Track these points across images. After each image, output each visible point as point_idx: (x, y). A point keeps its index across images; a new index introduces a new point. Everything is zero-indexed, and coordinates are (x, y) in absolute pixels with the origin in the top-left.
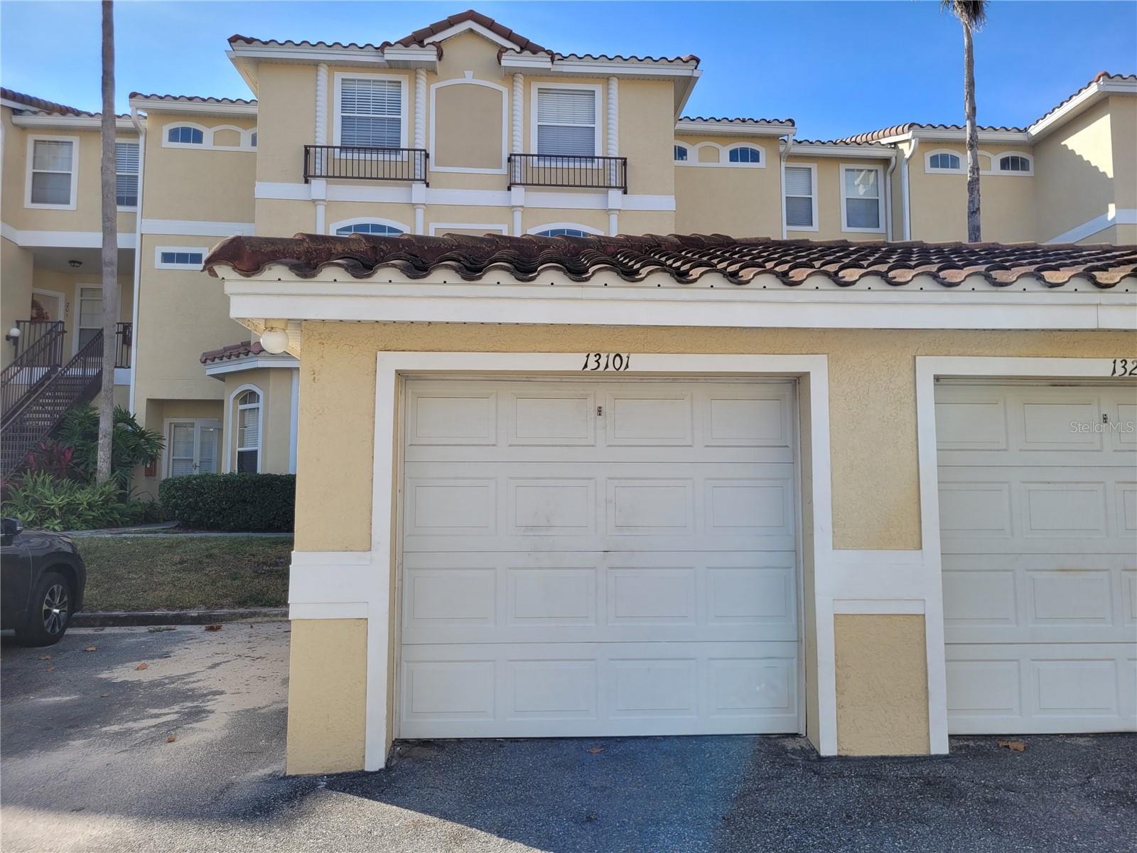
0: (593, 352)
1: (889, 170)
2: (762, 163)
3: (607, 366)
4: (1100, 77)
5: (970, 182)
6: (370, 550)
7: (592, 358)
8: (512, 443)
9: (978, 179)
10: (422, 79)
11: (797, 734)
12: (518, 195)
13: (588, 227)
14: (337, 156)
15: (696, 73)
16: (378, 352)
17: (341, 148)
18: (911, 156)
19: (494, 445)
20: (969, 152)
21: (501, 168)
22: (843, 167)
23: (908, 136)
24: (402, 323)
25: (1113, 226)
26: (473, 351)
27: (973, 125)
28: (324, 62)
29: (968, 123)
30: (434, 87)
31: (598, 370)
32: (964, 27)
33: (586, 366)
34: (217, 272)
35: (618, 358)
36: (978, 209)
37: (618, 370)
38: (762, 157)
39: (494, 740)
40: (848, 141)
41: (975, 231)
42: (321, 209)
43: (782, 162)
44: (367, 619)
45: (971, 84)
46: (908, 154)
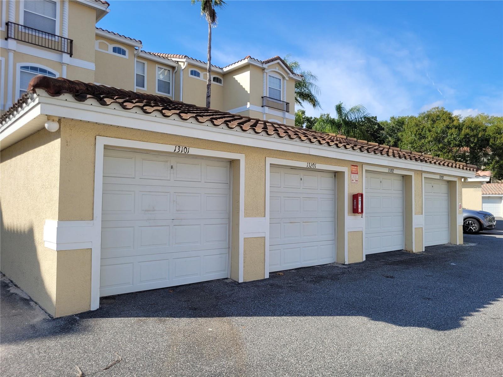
0: (177, 145)
1: (175, 72)
2: (127, 57)
3: (182, 151)
4: (248, 57)
5: (208, 85)
6: (93, 219)
7: (177, 148)
8: (141, 178)
9: (210, 84)
11: (227, 278)
12: (13, 44)
13: (50, 69)
15: (108, 10)
16: (97, 136)
18: (184, 69)
19: (134, 178)
20: (208, 74)
22: (157, 66)
23: (184, 60)
24: (107, 125)
25: (248, 110)
26: (134, 140)
27: (210, 63)
29: (208, 62)
31: (179, 152)
32: (209, 25)
33: (175, 150)
34: (37, 92)
35: (185, 148)
36: (210, 95)
37: (185, 153)
38: (127, 53)
39: (132, 293)
40: (156, 54)
41: (208, 103)
43: (135, 59)
44: (91, 249)
45: (210, 48)
46: (183, 68)
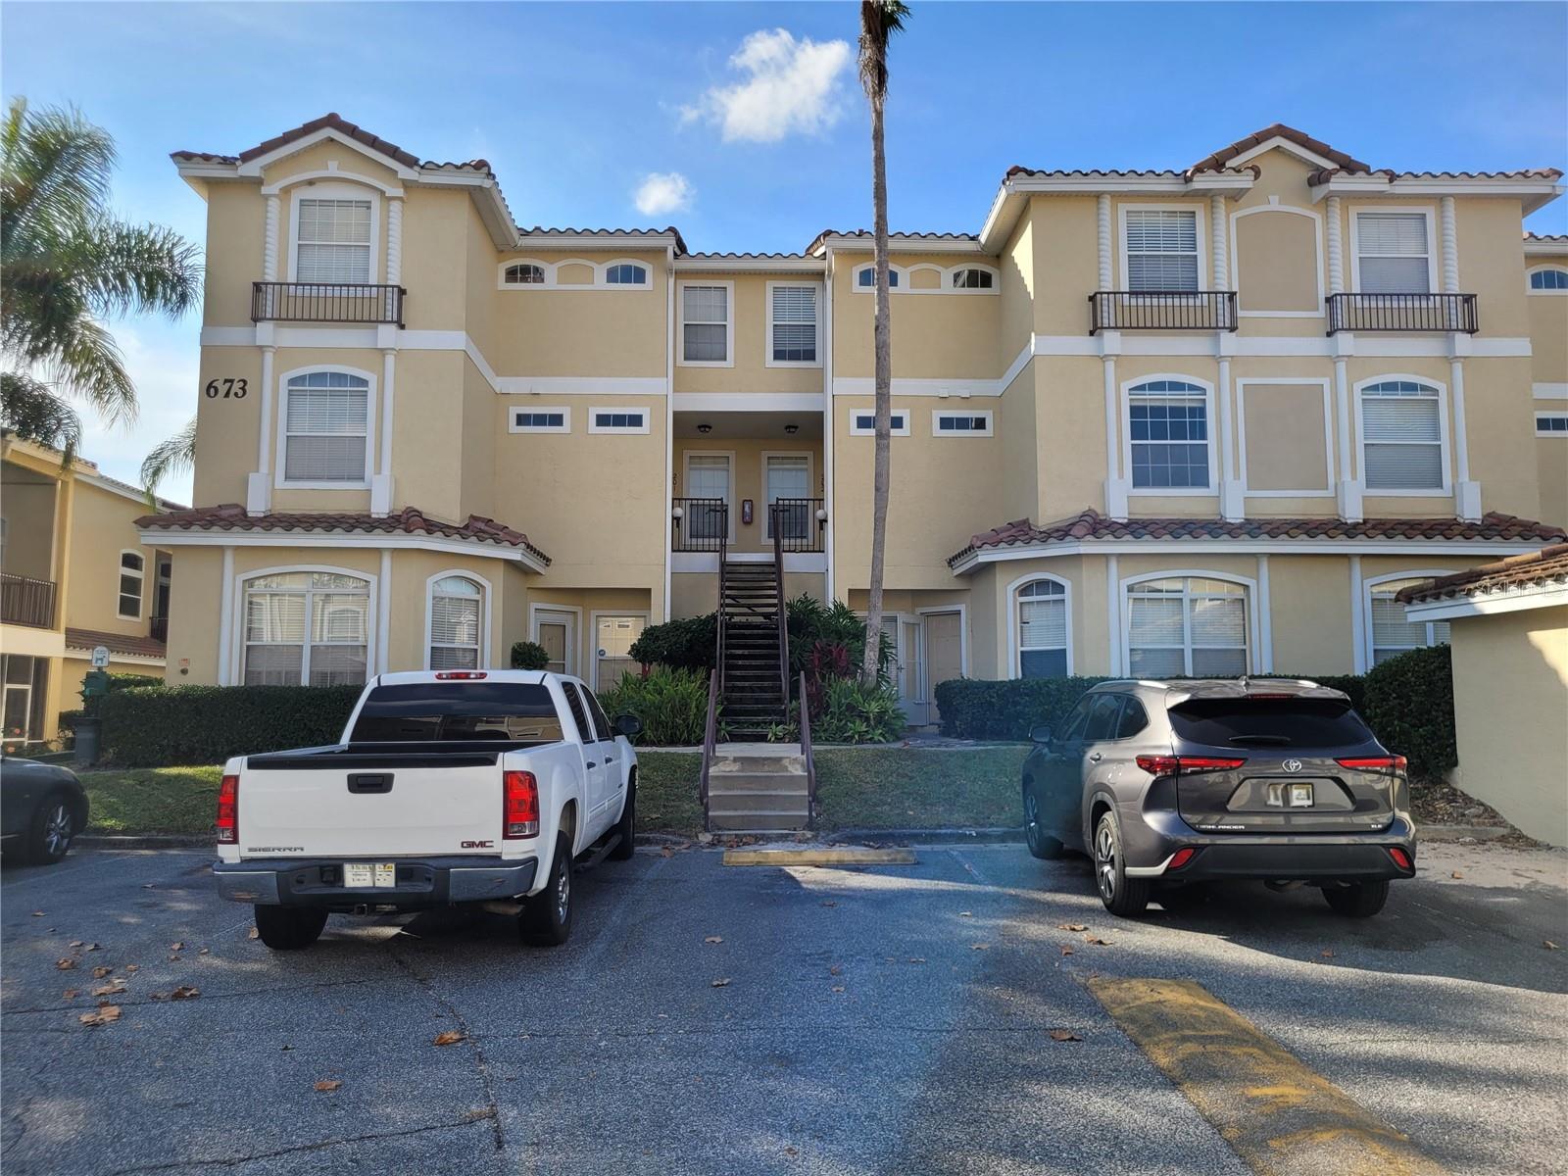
10: (1221, 206)
12: (1346, 342)
13: (1424, 378)
14: (1126, 303)
17: (1130, 293)
21: (1317, 310)
28: (1109, 193)
30: (1234, 216)
42: (1110, 366)
